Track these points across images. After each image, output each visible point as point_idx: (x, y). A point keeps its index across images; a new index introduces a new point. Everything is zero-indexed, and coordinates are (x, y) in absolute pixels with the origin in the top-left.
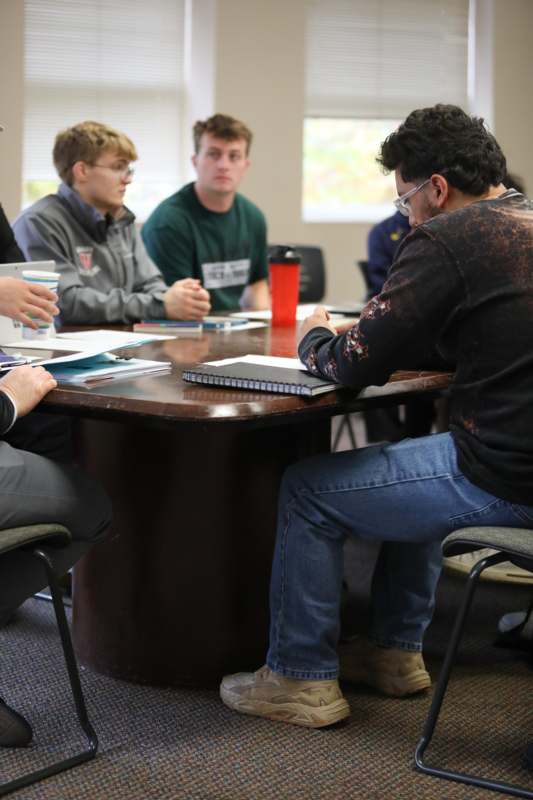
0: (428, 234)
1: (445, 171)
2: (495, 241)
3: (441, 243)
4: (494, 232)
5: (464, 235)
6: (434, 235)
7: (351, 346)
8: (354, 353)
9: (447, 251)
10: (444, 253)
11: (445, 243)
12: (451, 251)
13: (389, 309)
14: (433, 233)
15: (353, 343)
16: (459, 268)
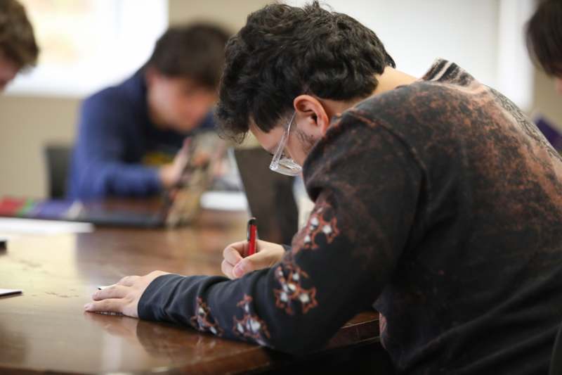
0: (364, 119)
1: (306, 87)
2: (454, 120)
3: (384, 128)
4: (449, 108)
5: (413, 113)
6: (372, 121)
7: (290, 293)
8: (296, 302)
9: (396, 136)
10: (391, 140)
11: (389, 126)
12: (401, 134)
13: (337, 231)
14: (371, 118)
15: (292, 287)
16: (417, 157)
